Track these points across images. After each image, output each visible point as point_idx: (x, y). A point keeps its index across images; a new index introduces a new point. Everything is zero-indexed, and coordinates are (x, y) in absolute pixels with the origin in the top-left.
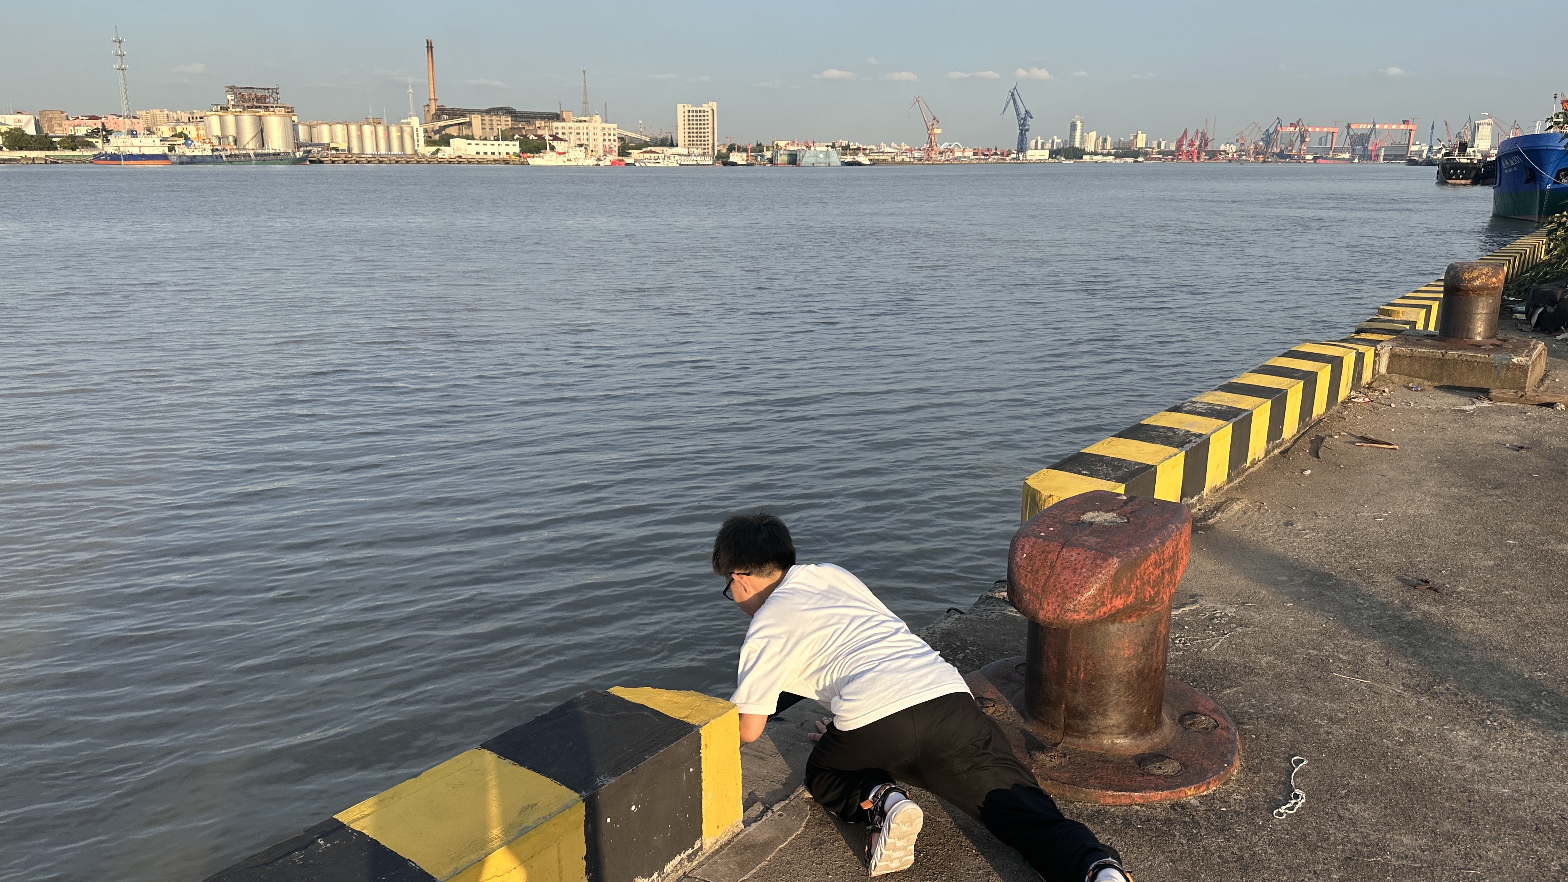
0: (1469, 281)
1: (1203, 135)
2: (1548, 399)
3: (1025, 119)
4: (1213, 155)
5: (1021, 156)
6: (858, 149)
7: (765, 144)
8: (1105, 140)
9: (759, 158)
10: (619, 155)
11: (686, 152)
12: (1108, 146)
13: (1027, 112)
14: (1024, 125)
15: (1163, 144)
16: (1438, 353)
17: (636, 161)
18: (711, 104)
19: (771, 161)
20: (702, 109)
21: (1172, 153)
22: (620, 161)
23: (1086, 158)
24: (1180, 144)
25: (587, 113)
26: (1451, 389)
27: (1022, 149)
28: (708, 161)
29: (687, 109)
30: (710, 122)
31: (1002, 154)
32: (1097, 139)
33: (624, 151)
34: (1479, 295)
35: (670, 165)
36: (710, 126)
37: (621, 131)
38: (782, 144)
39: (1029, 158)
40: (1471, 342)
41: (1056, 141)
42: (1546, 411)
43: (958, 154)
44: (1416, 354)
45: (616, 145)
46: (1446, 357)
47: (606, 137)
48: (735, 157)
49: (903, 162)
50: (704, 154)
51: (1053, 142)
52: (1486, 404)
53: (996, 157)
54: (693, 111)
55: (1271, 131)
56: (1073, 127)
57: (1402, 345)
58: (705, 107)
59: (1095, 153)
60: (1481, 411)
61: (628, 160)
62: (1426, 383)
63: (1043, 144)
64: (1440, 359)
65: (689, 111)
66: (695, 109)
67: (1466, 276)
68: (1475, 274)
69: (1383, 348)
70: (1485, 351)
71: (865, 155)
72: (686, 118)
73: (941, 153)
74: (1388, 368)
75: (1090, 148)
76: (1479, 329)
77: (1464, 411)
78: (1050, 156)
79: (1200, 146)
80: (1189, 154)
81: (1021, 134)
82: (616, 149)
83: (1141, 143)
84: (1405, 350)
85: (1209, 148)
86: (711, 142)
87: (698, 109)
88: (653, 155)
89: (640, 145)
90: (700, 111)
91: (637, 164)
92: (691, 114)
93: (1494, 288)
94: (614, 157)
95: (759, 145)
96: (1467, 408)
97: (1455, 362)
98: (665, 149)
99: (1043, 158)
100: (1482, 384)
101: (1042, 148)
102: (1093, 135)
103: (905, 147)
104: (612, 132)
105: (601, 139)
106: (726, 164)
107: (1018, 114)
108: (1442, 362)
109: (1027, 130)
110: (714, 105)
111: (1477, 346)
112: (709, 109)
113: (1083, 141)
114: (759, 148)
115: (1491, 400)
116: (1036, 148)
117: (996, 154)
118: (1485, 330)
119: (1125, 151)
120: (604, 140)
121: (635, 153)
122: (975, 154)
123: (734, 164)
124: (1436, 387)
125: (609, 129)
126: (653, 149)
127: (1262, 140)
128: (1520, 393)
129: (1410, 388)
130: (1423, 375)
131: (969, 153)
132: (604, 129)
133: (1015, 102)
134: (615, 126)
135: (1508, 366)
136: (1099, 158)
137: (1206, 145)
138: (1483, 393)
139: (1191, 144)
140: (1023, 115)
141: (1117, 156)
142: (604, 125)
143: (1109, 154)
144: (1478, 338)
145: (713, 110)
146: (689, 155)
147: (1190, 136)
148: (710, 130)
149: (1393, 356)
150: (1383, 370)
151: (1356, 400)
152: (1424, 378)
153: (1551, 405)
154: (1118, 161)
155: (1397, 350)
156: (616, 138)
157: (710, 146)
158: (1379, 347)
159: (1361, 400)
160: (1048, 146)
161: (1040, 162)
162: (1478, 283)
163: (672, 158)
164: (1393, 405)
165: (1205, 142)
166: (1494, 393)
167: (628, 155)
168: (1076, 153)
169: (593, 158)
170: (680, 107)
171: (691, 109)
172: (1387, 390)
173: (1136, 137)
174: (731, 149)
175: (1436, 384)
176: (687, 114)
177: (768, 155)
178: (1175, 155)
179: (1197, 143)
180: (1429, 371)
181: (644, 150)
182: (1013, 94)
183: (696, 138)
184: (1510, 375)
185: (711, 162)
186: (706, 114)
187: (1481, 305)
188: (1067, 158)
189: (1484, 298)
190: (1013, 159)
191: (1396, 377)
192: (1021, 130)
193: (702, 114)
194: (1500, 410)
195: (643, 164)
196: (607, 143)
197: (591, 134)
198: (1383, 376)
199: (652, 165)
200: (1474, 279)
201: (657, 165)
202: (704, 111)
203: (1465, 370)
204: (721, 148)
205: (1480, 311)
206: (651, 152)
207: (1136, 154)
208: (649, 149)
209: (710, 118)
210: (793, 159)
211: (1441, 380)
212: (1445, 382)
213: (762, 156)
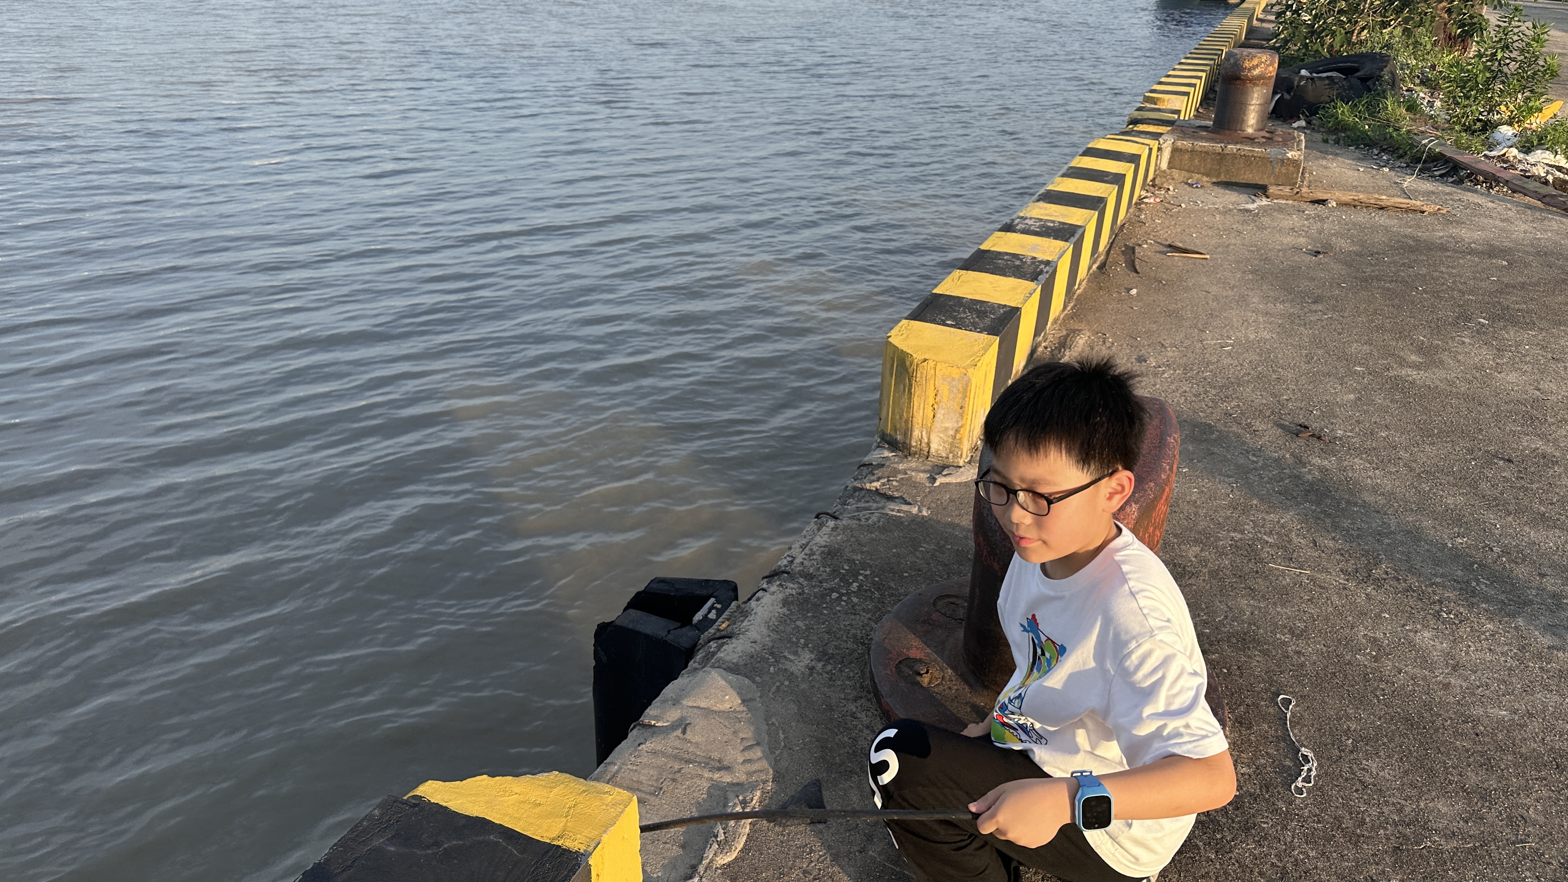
0: (1250, 70)
2: (1321, 196)
16: (1218, 147)
26: (1228, 185)
34: (1255, 85)
40: (1244, 134)
42: (1320, 207)
44: (1197, 148)
46: (1226, 152)
52: (1264, 202)
57: (1183, 139)
60: (1264, 209)
62: (1205, 179)
64: (1219, 154)
67: (1247, 64)
68: (1255, 62)
69: (1165, 141)
70: (1261, 145)
74: (1169, 163)
76: (1252, 120)
77: (1247, 211)
84: (1186, 144)
93: (1270, 77)
96: (1251, 206)
97: (1234, 156)
100: (1258, 179)
108: (1222, 157)
111: (1251, 140)
115: (1268, 197)
118: (1258, 122)
124: (1214, 183)
128: (1296, 190)
129: (1191, 185)
130: (1202, 170)
135: (1282, 161)
138: (1261, 190)
144: (1250, 131)
149: (1175, 151)
150: (1164, 165)
151: (1146, 200)
152: (1204, 174)
153: (1323, 202)
155: (1179, 143)
158: (1162, 141)
159: (1152, 200)
162: (1256, 72)
164: (1183, 205)
166: (1272, 190)
172: (1171, 188)
175: (1214, 180)
180: (1209, 166)
184: (1284, 170)
187: (1256, 95)
189: (1258, 88)
191: (1176, 173)
194: (1280, 209)
198: (1164, 171)
200: (1255, 67)
203: (1242, 165)
205: (1254, 102)
211: (1219, 176)
212: (1223, 178)
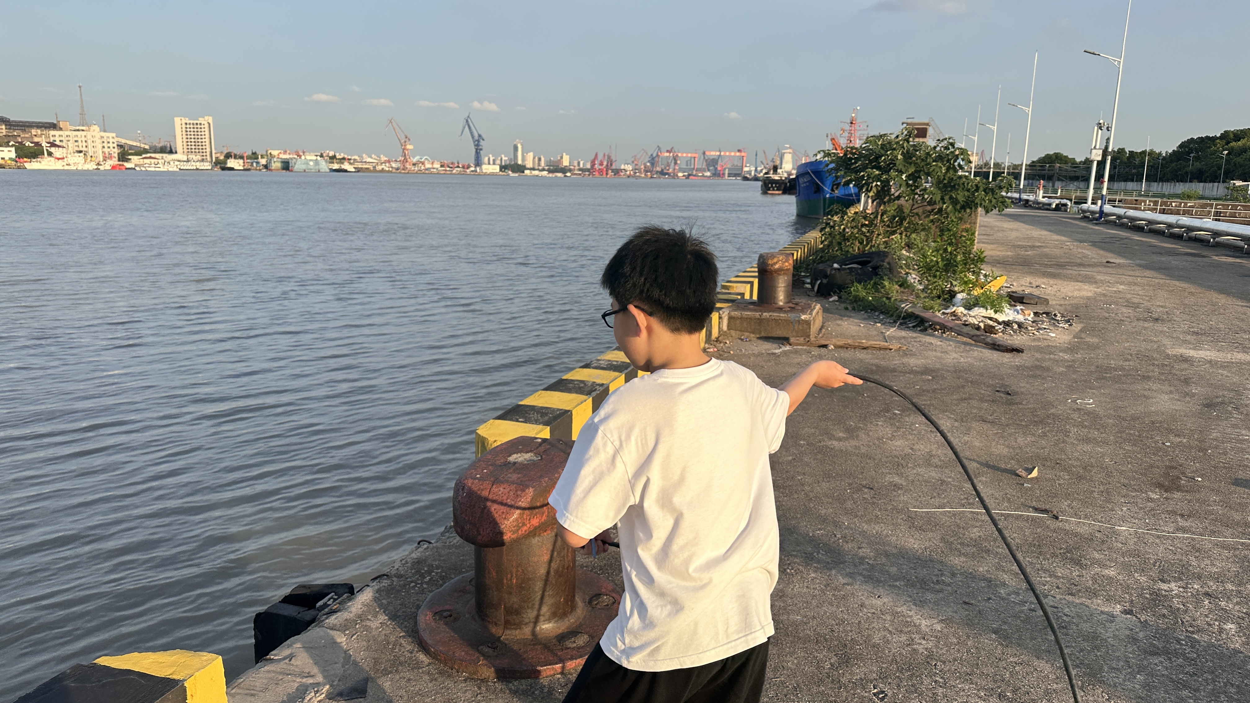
0: (772, 265)
1: (609, 157)
2: (824, 342)
3: (478, 141)
4: (617, 172)
5: (478, 169)
6: (344, 159)
7: (259, 153)
8: (540, 159)
9: (255, 164)
10: (119, 160)
11: (185, 158)
12: (543, 163)
14: (478, 145)
15: (581, 163)
16: (757, 314)
17: (136, 165)
18: (206, 118)
19: (266, 167)
20: (198, 122)
21: (588, 170)
22: (120, 165)
23: (527, 172)
24: (593, 164)
25: (84, 122)
26: (767, 339)
27: (478, 164)
28: (207, 166)
29: (184, 121)
30: (207, 133)
31: (463, 167)
32: (534, 158)
33: (123, 156)
34: (779, 274)
35: (171, 169)
36: (207, 136)
37: (120, 140)
38: (275, 153)
39: (484, 171)
40: (777, 306)
41: (504, 158)
42: (823, 350)
43: (428, 166)
44: (744, 316)
45: (116, 152)
46: (763, 317)
47: (105, 145)
48: (231, 163)
49: (383, 171)
50: (203, 160)
51: (501, 159)
52: (788, 348)
53: (458, 169)
54: (190, 124)
55: (654, 155)
56: (516, 148)
57: (735, 310)
58: (201, 120)
59: (533, 169)
60: (785, 353)
61: (128, 165)
62: (752, 335)
63: (494, 160)
64: (758, 319)
65: (186, 124)
66: (192, 122)
67: (770, 262)
68: (775, 260)
69: (724, 312)
70: (785, 312)
71: (350, 164)
72: (184, 129)
73: (414, 164)
74: (728, 326)
75: (529, 164)
76: (781, 297)
77: (774, 354)
78: (501, 170)
79: (607, 165)
80: (600, 171)
81: (476, 152)
82: (116, 155)
83: (566, 162)
84: (737, 314)
85: (614, 167)
86: (208, 150)
87: (195, 122)
88: (153, 161)
89: (140, 152)
90: (197, 124)
91: (138, 169)
92: (188, 126)
93: (787, 270)
94: (115, 161)
95: (254, 154)
96: (777, 351)
97: (768, 320)
98: (164, 155)
99: (495, 171)
100: (784, 334)
101: (494, 164)
102: (531, 155)
103: (384, 158)
104: (111, 140)
105: (100, 146)
106: (224, 169)
107: (473, 137)
108: (760, 321)
109: (481, 149)
110: (210, 119)
111: (780, 309)
112: (206, 123)
113: (524, 159)
114: (254, 156)
115: (790, 345)
116: (489, 164)
117: (458, 167)
118: (785, 298)
119: (555, 168)
120: (104, 147)
121: (135, 159)
122: (442, 166)
123: (232, 169)
124: (758, 338)
125: (108, 137)
126: (153, 155)
127: (649, 161)
128: (807, 339)
129: (742, 340)
130: (749, 330)
131: (437, 165)
132: (102, 137)
133: (470, 128)
134: (114, 135)
135: (799, 321)
136: (536, 173)
137: (611, 165)
138: (785, 340)
139: (601, 164)
140: (476, 137)
141: (550, 171)
142: (103, 134)
143: (543, 170)
144: (781, 304)
145: (209, 124)
146: (188, 161)
147: (600, 157)
148: (207, 140)
149: (731, 318)
150: (725, 328)
151: (708, 350)
152: (751, 332)
153: (825, 346)
154: (551, 175)
155: (733, 314)
156: (115, 145)
157: (208, 154)
158: (721, 312)
159: (712, 350)
160: (498, 162)
161: (492, 175)
162: (777, 266)
163: (172, 163)
164: (732, 352)
165: (610, 162)
166: (792, 340)
167: (128, 160)
168: (520, 169)
169: (92, 163)
170: (177, 120)
171: (188, 122)
172: (728, 342)
173: (562, 157)
174: (228, 156)
175: (758, 336)
176: (184, 126)
177: (263, 161)
178: (591, 171)
179: (605, 163)
180: (753, 327)
181: (144, 156)
182: (467, 121)
183: (195, 146)
184: (800, 327)
185: (210, 168)
186: (202, 126)
187: (780, 281)
188: (513, 172)
189: (782, 277)
190: (472, 171)
191: (733, 333)
192: (477, 149)
193: (199, 126)
194: (796, 352)
195: (143, 169)
196: (106, 150)
197: (89, 141)
198: (725, 332)
199: (153, 169)
200: (775, 263)
201: (157, 169)
202: (200, 124)
203: (774, 325)
204: (218, 155)
205: (780, 285)
206: (151, 158)
207: (564, 170)
208: (148, 155)
209: (207, 130)
210: (286, 166)
211: (760, 333)
212: (763, 334)
213: (258, 163)
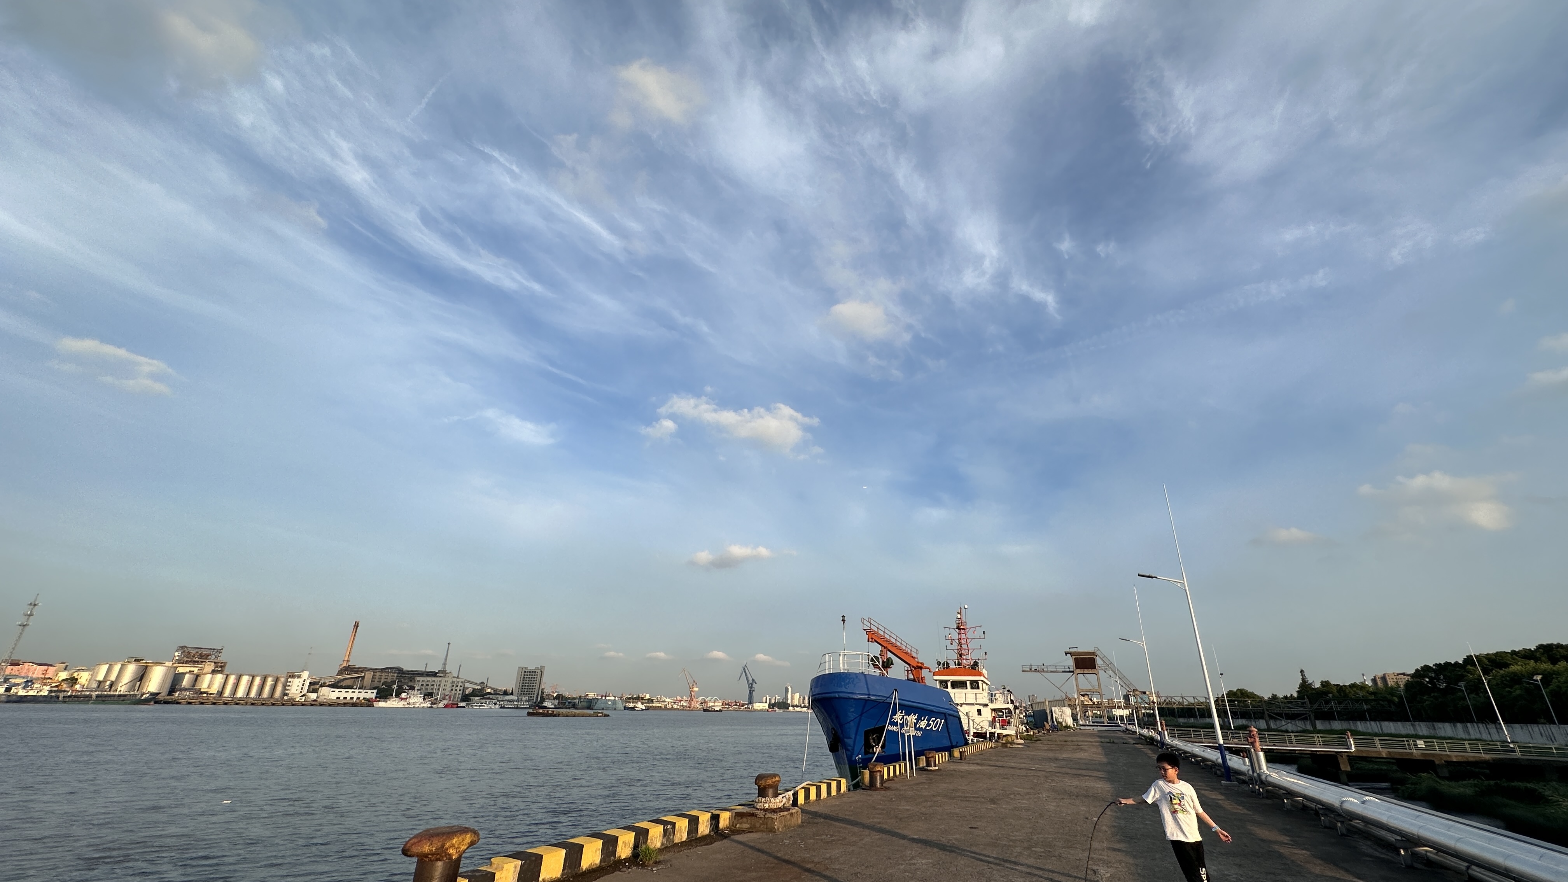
3: (752, 684)
5: (750, 706)
6: (637, 698)
8: (804, 698)
9: (567, 703)
13: (753, 680)
14: (751, 687)
17: (467, 704)
23: (791, 708)
25: (445, 670)
27: (751, 702)
30: (538, 678)
31: (740, 705)
32: (800, 697)
36: (538, 681)
37: (467, 684)
39: (754, 708)
41: (777, 698)
43: (712, 704)
47: (454, 688)
48: (548, 703)
49: (671, 708)
50: (528, 701)
53: (735, 707)
56: (787, 691)
59: (797, 706)
61: (461, 704)
63: (765, 700)
71: (643, 703)
72: (523, 675)
73: (699, 703)
75: (794, 702)
78: (768, 707)
81: (750, 693)
86: (536, 692)
87: (532, 670)
88: (488, 701)
90: (533, 672)
92: (526, 674)
94: (451, 701)
99: (765, 708)
102: (797, 695)
104: (460, 685)
105: (447, 690)
107: (748, 681)
109: (754, 691)
113: (792, 699)
116: (762, 702)
117: (736, 705)
120: (452, 690)
122: (725, 705)
125: (458, 682)
126: (492, 696)
131: (719, 704)
132: (453, 682)
133: (745, 672)
134: (463, 680)
140: (751, 681)
142: (455, 679)
156: (462, 689)
157: (535, 695)
160: (769, 701)
161: (762, 710)
168: (786, 706)
169: (430, 702)
181: (484, 697)
182: (744, 669)
183: (526, 690)
186: (536, 673)
188: (780, 708)
190: (746, 708)
192: (750, 691)
196: (453, 693)
197: (442, 686)
208: (487, 696)
209: (539, 676)
210: (590, 705)
213: (570, 703)
